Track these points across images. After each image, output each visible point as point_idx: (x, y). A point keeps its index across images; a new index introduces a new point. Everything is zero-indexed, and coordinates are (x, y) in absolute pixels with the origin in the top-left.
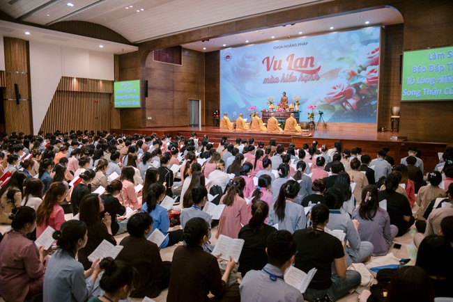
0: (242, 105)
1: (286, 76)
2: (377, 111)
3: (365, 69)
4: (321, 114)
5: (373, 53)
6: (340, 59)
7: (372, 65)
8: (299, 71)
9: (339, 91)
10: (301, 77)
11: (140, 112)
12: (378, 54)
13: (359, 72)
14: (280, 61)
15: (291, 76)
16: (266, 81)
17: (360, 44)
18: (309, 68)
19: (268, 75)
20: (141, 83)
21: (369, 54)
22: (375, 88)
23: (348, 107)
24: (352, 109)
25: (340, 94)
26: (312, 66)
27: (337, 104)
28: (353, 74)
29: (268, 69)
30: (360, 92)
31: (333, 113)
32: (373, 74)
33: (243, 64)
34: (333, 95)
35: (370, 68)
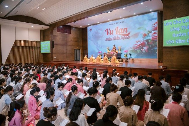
0: (97, 51)
1: (115, 37)
2: (157, 52)
3: (151, 32)
4: (130, 54)
5: (154, 24)
6: (139, 28)
7: (154, 30)
8: (120, 34)
9: (139, 43)
10: (122, 37)
11: (50, 55)
12: (157, 25)
13: (148, 34)
14: (113, 31)
15: (117, 37)
16: (107, 40)
17: (148, 20)
18: (125, 33)
19: (107, 37)
20: (51, 42)
21: (152, 25)
22: (156, 42)
23: (143, 51)
24: (146, 52)
25: (140, 45)
26: (126, 32)
27: (138, 49)
28: (145, 35)
29: (107, 34)
30: (149, 44)
31: (137, 54)
32: (155, 35)
33: (97, 33)
34: (137, 45)
35: (153, 32)
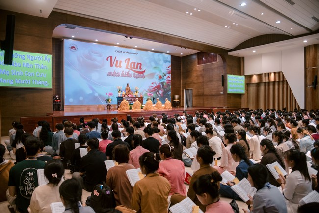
1: (124, 72)
2: (171, 97)
3: (165, 75)
6: (155, 68)
7: (168, 73)
8: (133, 70)
9: (155, 85)
10: (134, 74)
12: (170, 69)
13: (163, 76)
14: (121, 62)
15: (128, 73)
16: (110, 74)
17: (163, 62)
18: (139, 70)
19: (111, 70)
21: (167, 67)
22: (169, 86)
23: (159, 95)
24: (161, 96)
25: (155, 87)
26: (141, 69)
28: (161, 77)
30: (164, 87)
32: (169, 78)
33: (89, 57)
34: (152, 88)
35: (168, 75)
